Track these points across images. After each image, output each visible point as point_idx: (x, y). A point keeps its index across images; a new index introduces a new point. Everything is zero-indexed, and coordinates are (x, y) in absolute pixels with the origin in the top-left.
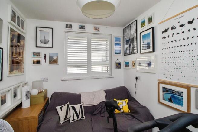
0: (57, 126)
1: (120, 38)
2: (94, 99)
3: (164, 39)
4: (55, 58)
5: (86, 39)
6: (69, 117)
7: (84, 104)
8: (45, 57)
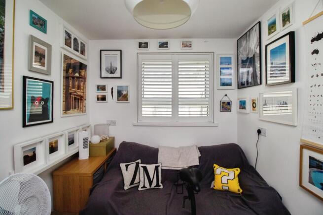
0: (116, 192)
1: (231, 58)
2: (179, 159)
3: (315, 54)
4: (124, 93)
5: (171, 63)
6: (138, 181)
7: (163, 165)
8: (112, 91)
